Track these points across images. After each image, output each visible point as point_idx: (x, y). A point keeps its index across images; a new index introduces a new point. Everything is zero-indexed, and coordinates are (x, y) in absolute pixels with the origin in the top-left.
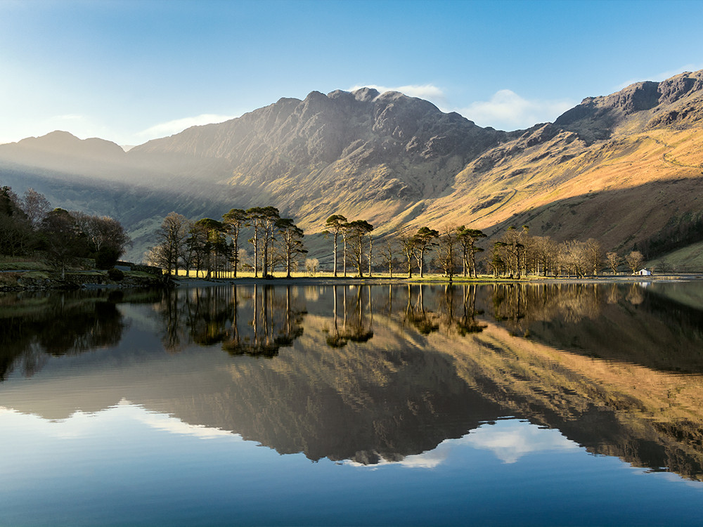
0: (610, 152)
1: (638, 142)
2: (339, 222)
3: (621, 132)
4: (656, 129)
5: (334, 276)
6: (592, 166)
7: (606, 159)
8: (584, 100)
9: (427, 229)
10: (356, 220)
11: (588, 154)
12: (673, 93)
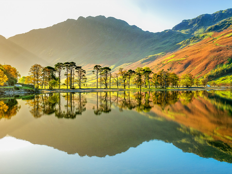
0: (193, 41)
1: (203, 37)
2: (98, 67)
3: (197, 33)
4: (210, 32)
5: (96, 88)
6: (186, 46)
7: (191, 43)
8: (183, 21)
9: (131, 70)
10: (105, 67)
11: (185, 41)
12: (216, 18)
